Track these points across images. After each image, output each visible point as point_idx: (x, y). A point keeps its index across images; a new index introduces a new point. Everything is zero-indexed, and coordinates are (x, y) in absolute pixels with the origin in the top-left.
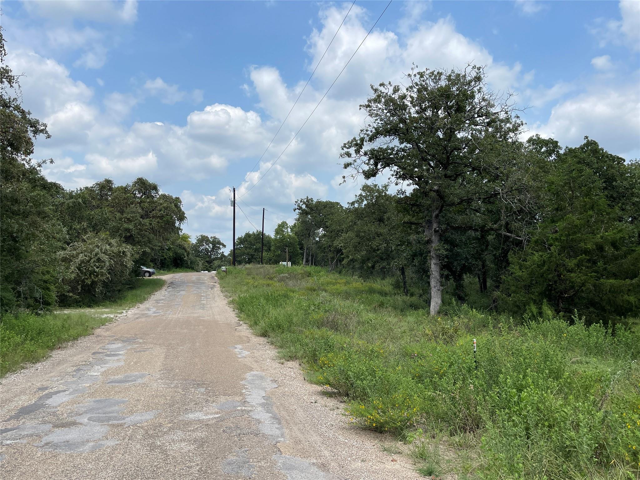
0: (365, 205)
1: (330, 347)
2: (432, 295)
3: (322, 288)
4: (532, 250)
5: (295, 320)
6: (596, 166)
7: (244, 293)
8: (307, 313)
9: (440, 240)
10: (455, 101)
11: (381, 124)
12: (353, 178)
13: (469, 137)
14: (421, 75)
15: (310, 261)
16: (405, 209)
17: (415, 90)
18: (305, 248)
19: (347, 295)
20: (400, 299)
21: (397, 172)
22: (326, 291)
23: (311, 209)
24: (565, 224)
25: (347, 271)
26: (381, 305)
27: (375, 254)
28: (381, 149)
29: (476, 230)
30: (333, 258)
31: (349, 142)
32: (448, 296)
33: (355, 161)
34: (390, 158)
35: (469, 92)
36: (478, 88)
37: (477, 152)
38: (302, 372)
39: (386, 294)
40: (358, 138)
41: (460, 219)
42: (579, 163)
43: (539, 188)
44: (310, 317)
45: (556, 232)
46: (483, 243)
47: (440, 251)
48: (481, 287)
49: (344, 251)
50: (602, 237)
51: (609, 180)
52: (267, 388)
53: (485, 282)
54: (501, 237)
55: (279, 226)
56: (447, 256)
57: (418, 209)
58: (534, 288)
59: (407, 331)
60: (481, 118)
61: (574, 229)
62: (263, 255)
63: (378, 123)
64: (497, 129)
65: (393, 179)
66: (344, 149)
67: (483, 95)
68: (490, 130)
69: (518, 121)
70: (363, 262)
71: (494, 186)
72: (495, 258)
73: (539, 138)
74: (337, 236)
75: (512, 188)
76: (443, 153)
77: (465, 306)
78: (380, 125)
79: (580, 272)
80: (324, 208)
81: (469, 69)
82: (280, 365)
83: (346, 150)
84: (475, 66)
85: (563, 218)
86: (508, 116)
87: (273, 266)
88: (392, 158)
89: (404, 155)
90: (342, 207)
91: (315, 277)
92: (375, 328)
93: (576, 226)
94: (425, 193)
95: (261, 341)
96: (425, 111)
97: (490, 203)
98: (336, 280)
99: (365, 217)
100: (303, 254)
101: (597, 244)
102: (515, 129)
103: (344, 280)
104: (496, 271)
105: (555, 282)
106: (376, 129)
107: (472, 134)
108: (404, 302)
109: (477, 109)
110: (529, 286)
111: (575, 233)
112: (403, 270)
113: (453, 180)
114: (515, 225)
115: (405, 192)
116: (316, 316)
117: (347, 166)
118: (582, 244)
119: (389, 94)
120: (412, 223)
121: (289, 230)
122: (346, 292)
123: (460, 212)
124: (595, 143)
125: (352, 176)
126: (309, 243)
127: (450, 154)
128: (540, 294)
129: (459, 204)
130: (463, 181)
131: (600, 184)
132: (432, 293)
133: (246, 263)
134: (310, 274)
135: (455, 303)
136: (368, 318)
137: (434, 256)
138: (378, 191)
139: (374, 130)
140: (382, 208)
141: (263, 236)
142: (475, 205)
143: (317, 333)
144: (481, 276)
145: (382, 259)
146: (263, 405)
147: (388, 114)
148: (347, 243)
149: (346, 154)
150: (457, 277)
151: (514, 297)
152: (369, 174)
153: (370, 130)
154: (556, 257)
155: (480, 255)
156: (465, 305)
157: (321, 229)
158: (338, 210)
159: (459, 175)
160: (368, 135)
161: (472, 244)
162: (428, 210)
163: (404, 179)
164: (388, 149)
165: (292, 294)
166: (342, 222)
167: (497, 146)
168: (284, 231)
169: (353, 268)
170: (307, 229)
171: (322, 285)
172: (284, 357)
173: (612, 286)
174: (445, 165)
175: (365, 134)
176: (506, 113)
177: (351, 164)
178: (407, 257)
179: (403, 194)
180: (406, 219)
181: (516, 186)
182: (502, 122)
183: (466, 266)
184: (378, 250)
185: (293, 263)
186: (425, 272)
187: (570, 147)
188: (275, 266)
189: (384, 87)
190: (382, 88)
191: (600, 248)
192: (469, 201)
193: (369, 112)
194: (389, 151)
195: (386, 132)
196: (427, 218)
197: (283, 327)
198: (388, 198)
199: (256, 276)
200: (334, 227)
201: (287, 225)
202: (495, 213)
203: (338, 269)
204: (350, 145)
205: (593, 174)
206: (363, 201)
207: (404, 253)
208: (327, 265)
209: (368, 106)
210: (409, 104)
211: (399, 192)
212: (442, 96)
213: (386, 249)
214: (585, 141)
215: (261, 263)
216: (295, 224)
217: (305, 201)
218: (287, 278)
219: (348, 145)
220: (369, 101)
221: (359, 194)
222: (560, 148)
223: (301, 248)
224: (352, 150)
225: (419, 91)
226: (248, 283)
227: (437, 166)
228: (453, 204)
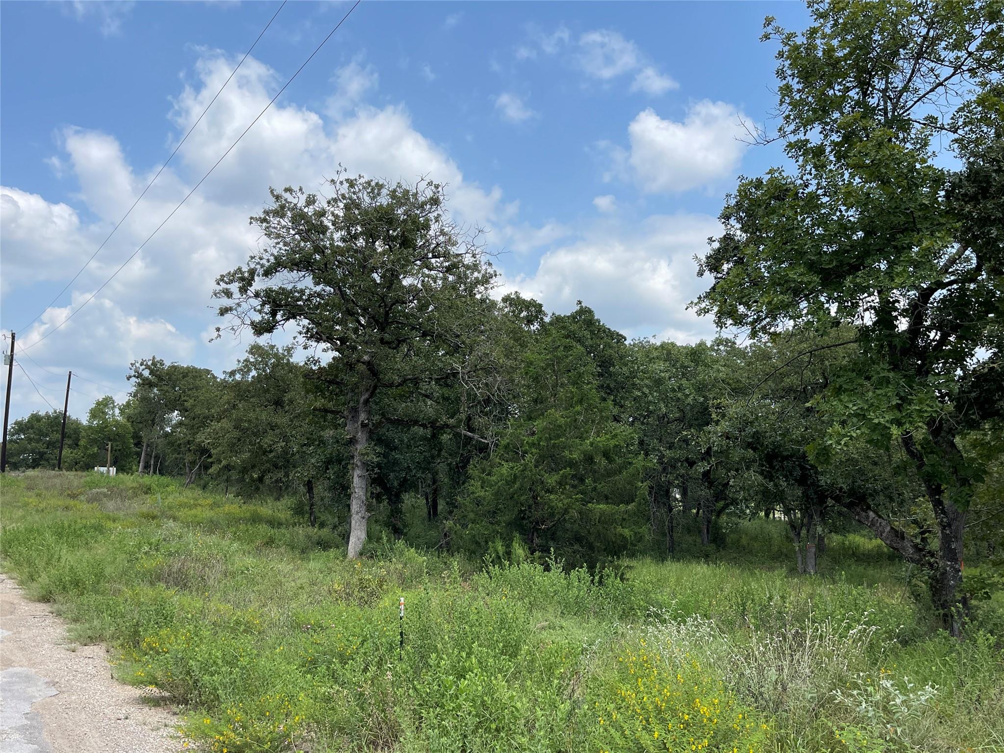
0: (253, 377)
1: (164, 618)
2: (353, 525)
3: (169, 513)
4: (500, 459)
5: (108, 570)
6: (589, 342)
7: (17, 523)
8: (132, 558)
9: (370, 438)
10: (401, 230)
11: (286, 250)
12: (233, 332)
13: (419, 286)
14: (352, 184)
15: (152, 466)
16: (317, 387)
17: (341, 205)
18: (145, 445)
19: (212, 527)
20: (302, 532)
21: (308, 328)
22: (175, 519)
23: (160, 378)
24: (545, 423)
25: (217, 485)
26: (270, 542)
27: (265, 458)
28: (283, 289)
29: (424, 426)
30: (193, 463)
31: (229, 273)
32: (378, 528)
33: (239, 305)
34: (298, 305)
35: (420, 219)
36: (435, 214)
37: (431, 308)
38: (108, 664)
39: (280, 524)
40: (245, 269)
41: (402, 408)
42: (567, 337)
43: (514, 369)
44: (138, 566)
45: (533, 434)
46: (434, 445)
47: (368, 457)
48: (429, 512)
49: (213, 451)
50: (592, 444)
51: (605, 364)
52: (35, 697)
53: (435, 505)
54: (460, 437)
55: (98, 404)
56: (379, 465)
57: (338, 390)
58: (501, 516)
59: (306, 586)
60: (438, 260)
61: (556, 431)
62: (63, 453)
63: (280, 249)
64: (460, 277)
65: (301, 339)
66: (221, 283)
67: (442, 226)
68: (451, 278)
69: (490, 270)
70: (244, 470)
71: (451, 361)
72: (451, 469)
73: (518, 297)
74: (203, 425)
75: (476, 366)
76: (380, 306)
77: (400, 544)
78: (284, 252)
79: (562, 493)
80: (184, 377)
81: (423, 185)
82: (68, 652)
83: (223, 285)
84: (432, 182)
85: (543, 414)
86: (476, 261)
87: (79, 473)
88: (300, 306)
89: (320, 303)
90: (215, 378)
91: (159, 496)
92: (252, 582)
93: (560, 426)
94: (351, 365)
95: (38, 609)
96: (356, 239)
97: (447, 385)
98: (196, 499)
99: (253, 397)
100: (139, 455)
101: (585, 453)
102: (486, 280)
103: (210, 501)
104: (451, 488)
105: (530, 507)
106: (276, 258)
107: (423, 281)
108: (309, 537)
109: (433, 246)
110: (495, 512)
111: (558, 437)
112: (309, 486)
113: (394, 349)
114: (479, 421)
115: (318, 361)
116: (149, 564)
117: (224, 311)
118: (567, 453)
119: (299, 205)
120: (327, 411)
121: (117, 411)
122: (212, 521)
123: (402, 397)
124: (589, 312)
125: (233, 329)
126: (152, 436)
127: (390, 309)
128: (509, 524)
129: (400, 385)
130: (408, 350)
131: (594, 368)
132: (353, 522)
133: (28, 467)
134: (149, 489)
135: (385, 539)
136: (243, 565)
137: (359, 464)
138: (276, 355)
139: (272, 260)
140: (281, 383)
141: (64, 420)
142: (427, 387)
143: (147, 593)
144: (430, 496)
145: (276, 466)
146: (22, 729)
147: (297, 236)
148: (218, 438)
149: (223, 292)
150: (393, 497)
151: (472, 529)
152: (261, 328)
153: (267, 258)
154: (531, 471)
155: (429, 463)
156: (400, 541)
157: (176, 412)
158: (208, 383)
159: (404, 341)
160: (262, 266)
161: (418, 447)
162: (353, 391)
163: (318, 341)
164: (295, 292)
165: (110, 524)
166: (213, 403)
167: (458, 302)
168: (106, 414)
169: (227, 480)
170: (149, 412)
171: (170, 508)
172: (78, 639)
173: (602, 513)
174: (381, 324)
175: (258, 263)
176: (474, 256)
177: (231, 309)
178: (316, 464)
179: (315, 364)
180: (318, 404)
181: (482, 364)
182: (468, 269)
183: (408, 480)
184: (271, 451)
185: (121, 469)
186: (343, 489)
187: (557, 314)
188: (84, 474)
189: (291, 194)
190: (287, 195)
191: (589, 459)
192: (416, 381)
193: (265, 230)
194: (296, 294)
195: (292, 265)
196: (351, 404)
197: (84, 583)
198: (292, 368)
199: (44, 492)
200: (198, 411)
201: (113, 403)
202: (453, 402)
203: (202, 482)
204: (231, 278)
205: (585, 354)
206: (249, 370)
207: (312, 458)
208: (182, 475)
209: (264, 220)
210: (330, 225)
211: (309, 361)
212: (380, 219)
213: (285, 452)
214: (578, 308)
215: (57, 469)
216: (128, 403)
217: (150, 363)
218: (105, 495)
219: (229, 278)
220: (267, 213)
221: (245, 358)
222: (545, 315)
223: (138, 444)
224: (234, 287)
225: (347, 207)
226: (26, 505)
227: (369, 324)
228: (391, 385)
